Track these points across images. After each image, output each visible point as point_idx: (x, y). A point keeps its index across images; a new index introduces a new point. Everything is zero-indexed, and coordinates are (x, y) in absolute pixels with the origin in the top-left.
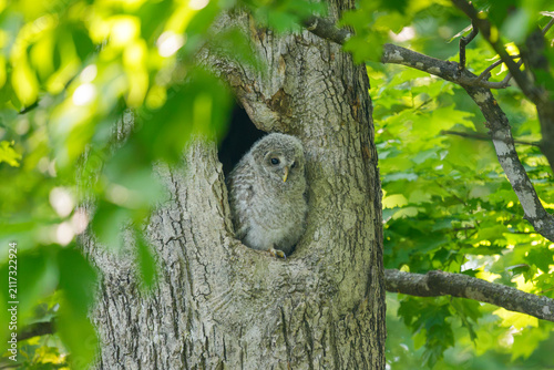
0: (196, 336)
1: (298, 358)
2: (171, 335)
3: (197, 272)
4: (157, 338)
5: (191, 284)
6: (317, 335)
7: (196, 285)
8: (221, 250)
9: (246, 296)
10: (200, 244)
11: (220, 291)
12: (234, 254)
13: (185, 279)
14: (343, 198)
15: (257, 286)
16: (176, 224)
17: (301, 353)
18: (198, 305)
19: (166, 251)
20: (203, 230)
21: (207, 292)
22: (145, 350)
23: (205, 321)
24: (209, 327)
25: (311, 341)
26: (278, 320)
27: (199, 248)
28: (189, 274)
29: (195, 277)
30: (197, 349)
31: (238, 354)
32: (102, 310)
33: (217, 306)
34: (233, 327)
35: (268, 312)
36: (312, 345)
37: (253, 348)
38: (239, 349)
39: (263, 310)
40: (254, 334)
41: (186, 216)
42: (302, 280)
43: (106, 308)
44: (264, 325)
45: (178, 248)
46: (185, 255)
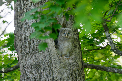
0: (54, 76)
1: (74, 80)
2: (49, 76)
3: (53, 62)
4: (45, 77)
5: (52, 64)
6: (77, 75)
7: (53, 65)
8: (57, 57)
9: (63, 67)
10: (53, 56)
11: (58, 66)
12: (60, 58)
13: (51, 64)
14: (77, 46)
15: (65, 65)
16: (48, 52)
17: (75, 79)
18: (54, 69)
19: (46, 58)
20: (53, 53)
21: (56, 66)
22: (43, 79)
23: (56, 72)
24: (57, 74)
25: (76, 76)
26: (70, 72)
27: (53, 57)
28: (52, 62)
29: (53, 63)
30: (55, 79)
31: (63, 79)
32: (31, 71)
33: (58, 69)
34: (61, 74)
35: (68, 70)
36: (77, 77)
37: (66, 78)
38: (63, 78)
39: (67, 70)
40: (65, 75)
41: (50, 50)
42: (73, 63)
43: (32, 70)
44: (67, 73)
45: (49, 57)
46: (50, 58)
